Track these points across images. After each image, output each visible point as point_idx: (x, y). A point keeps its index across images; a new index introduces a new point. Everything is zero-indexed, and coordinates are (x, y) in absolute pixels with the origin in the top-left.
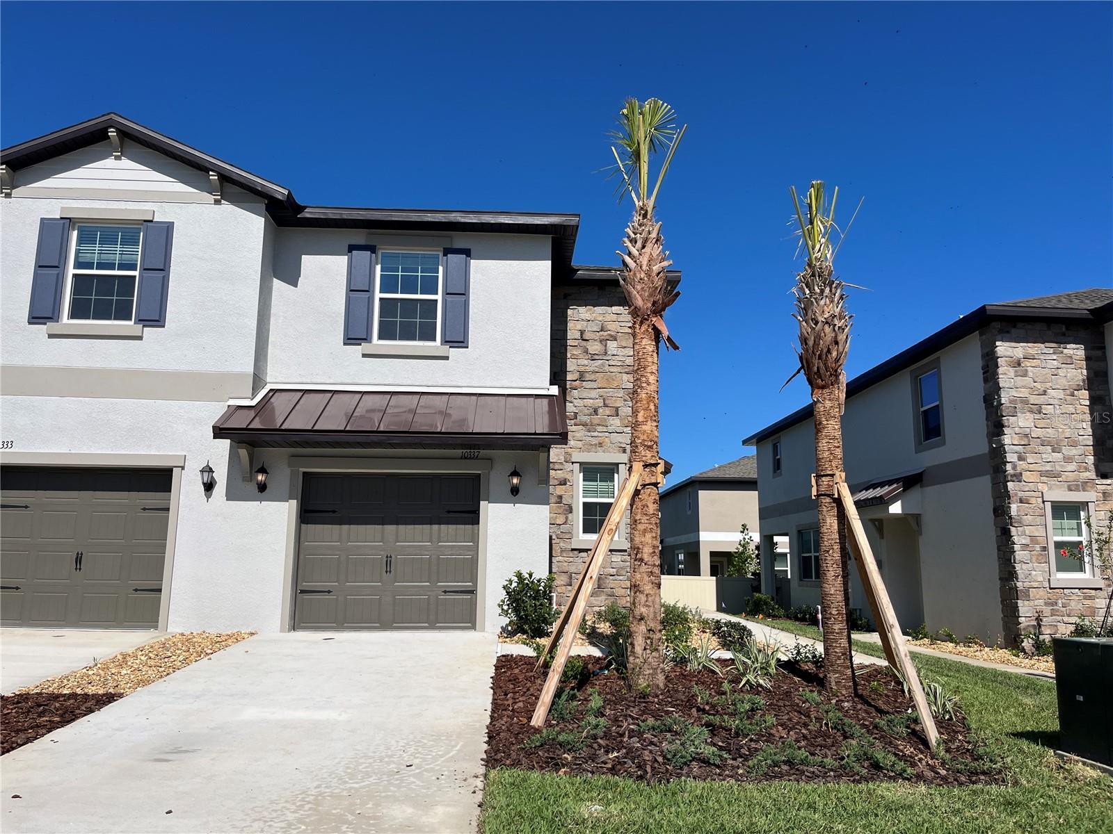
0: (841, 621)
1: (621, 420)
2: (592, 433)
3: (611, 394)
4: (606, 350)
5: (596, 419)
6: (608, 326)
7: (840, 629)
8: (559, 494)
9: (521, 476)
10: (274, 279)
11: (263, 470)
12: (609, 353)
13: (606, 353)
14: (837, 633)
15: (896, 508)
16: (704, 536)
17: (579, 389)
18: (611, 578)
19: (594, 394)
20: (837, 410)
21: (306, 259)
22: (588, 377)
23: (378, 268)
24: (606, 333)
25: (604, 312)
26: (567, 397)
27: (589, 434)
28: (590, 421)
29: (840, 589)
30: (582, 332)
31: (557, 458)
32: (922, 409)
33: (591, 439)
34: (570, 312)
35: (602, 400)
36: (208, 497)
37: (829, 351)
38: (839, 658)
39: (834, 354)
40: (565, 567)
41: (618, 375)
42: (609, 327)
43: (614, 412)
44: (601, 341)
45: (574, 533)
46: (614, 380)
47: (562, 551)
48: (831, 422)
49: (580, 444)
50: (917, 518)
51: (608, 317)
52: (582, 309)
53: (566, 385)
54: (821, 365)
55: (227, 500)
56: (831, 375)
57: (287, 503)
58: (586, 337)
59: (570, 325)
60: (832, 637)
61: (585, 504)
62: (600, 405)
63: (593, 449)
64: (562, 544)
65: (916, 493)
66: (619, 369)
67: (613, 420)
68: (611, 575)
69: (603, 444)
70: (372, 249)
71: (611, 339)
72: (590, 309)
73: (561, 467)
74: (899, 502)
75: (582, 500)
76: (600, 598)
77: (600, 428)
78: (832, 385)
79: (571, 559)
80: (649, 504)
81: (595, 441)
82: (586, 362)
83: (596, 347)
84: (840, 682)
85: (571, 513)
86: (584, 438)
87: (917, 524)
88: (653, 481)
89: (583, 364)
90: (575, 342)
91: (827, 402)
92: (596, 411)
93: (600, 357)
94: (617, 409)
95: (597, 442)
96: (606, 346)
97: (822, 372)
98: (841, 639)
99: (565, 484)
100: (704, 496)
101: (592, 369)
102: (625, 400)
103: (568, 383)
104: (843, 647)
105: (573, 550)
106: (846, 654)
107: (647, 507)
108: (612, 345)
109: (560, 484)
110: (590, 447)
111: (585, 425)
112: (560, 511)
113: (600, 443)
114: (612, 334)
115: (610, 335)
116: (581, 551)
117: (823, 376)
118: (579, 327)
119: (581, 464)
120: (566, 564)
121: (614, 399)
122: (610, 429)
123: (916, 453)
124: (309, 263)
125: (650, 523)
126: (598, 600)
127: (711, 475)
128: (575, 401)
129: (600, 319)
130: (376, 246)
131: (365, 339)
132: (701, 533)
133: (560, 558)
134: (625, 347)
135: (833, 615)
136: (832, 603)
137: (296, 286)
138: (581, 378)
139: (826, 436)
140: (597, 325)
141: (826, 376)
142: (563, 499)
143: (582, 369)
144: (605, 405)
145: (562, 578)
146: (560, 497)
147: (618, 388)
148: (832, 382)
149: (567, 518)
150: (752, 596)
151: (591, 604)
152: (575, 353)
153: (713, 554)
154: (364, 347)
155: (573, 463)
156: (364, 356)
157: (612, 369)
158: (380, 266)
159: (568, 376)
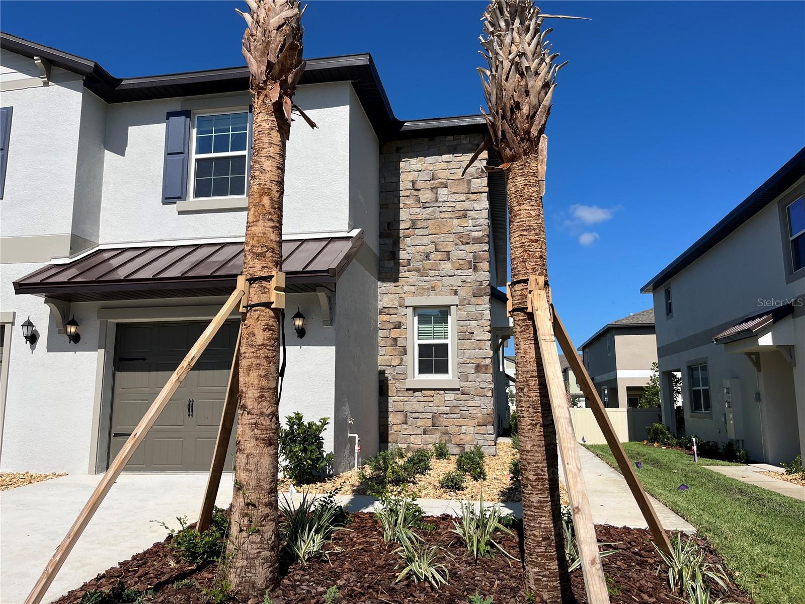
0: (541, 490)
1: (452, 263)
2: (424, 278)
3: (442, 239)
4: (436, 197)
5: (428, 264)
6: (438, 175)
7: (539, 502)
8: (395, 337)
9: (304, 318)
10: (106, 151)
11: (73, 323)
12: (439, 200)
13: (437, 200)
14: (536, 508)
15: (766, 340)
16: (621, 374)
17: (412, 237)
18: (445, 416)
19: (426, 240)
20: (534, 189)
21: (131, 129)
22: (419, 224)
23: (195, 131)
24: (437, 181)
25: (435, 161)
26: (401, 245)
27: (422, 279)
28: (423, 267)
29: (539, 443)
30: (414, 183)
31: (392, 303)
32: (791, 239)
33: (424, 283)
34: (402, 164)
35: (434, 246)
36: (33, 349)
37: (518, 106)
38: (539, 544)
39: (525, 109)
40: (400, 406)
41: (449, 220)
42: (440, 175)
43: (445, 256)
44: (432, 189)
45: (409, 372)
46: (445, 226)
47: (397, 391)
48: (525, 207)
49: (413, 289)
50: (790, 349)
51: (438, 166)
52: (413, 161)
53: (399, 234)
54: (506, 126)
55: (48, 352)
56: (522, 140)
57: (97, 352)
58: (417, 186)
59: (402, 177)
60: (529, 513)
61: (420, 346)
62: (432, 251)
63: (426, 293)
64: (397, 385)
65: (787, 325)
66: (449, 215)
67: (445, 263)
68: (445, 414)
69: (435, 288)
70: (187, 114)
71: (442, 186)
72: (420, 161)
73: (395, 311)
74: (770, 334)
75: (417, 342)
76: (434, 436)
77: (432, 273)
78: (525, 154)
79: (406, 399)
80: (256, 332)
81: (427, 285)
82: (418, 211)
83: (428, 195)
84: (540, 580)
85: (406, 354)
86: (417, 283)
87: (791, 356)
88: (263, 300)
89: (414, 212)
90: (407, 193)
91: (519, 178)
92: (428, 257)
93: (432, 205)
94: (448, 253)
95: (430, 286)
96: (437, 193)
97: (508, 136)
98: (541, 516)
99: (400, 327)
100: (619, 339)
101: (423, 216)
102: (456, 244)
103: (401, 232)
104: (545, 528)
105: (408, 390)
106: (549, 539)
107: (254, 335)
108: (443, 193)
109: (395, 328)
110: (422, 291)
111: (417, 270)
112: (395, 353)
113: (432, 287)
114: (443, 181)
115: (441, 182)
116: (415, 390)
117: (511, 142)
118: (411, 178)
119: (415, 308)
120: (401, 403)
121: (445, 243)
122: (442, 273)
123: (787, 283)
124: (134, 132)
125: (257, 357)
126: (432, 438)
127: (625, 322)
128: (408, 248)
129: (431, 168)
130: (190, 111)
131: (179, 198)
132: (617, 371)
133: (396, 397)
134: (455, 193)
135: (531, 481)
136: (529, 463)
137: (123, 155)
138: (414, 226)
139: (518, 227)
140: (428, 174)
141: (514, 141)
142: (398, 342)
143: (415, 217)
144: (437, 251)
145: (398, 417)
146: (395, 340)
147: (448, 233)
148: (525, 150)
149: (402, 360)
150: (652, 426)
151: (426, 442)
152: (408, 203)
153: (629, 389)
154: (181, 205)
155: (406, 307)
156: (180, 213)
157: (443, 215)
158: (196, 129)
159: (401, 226)
